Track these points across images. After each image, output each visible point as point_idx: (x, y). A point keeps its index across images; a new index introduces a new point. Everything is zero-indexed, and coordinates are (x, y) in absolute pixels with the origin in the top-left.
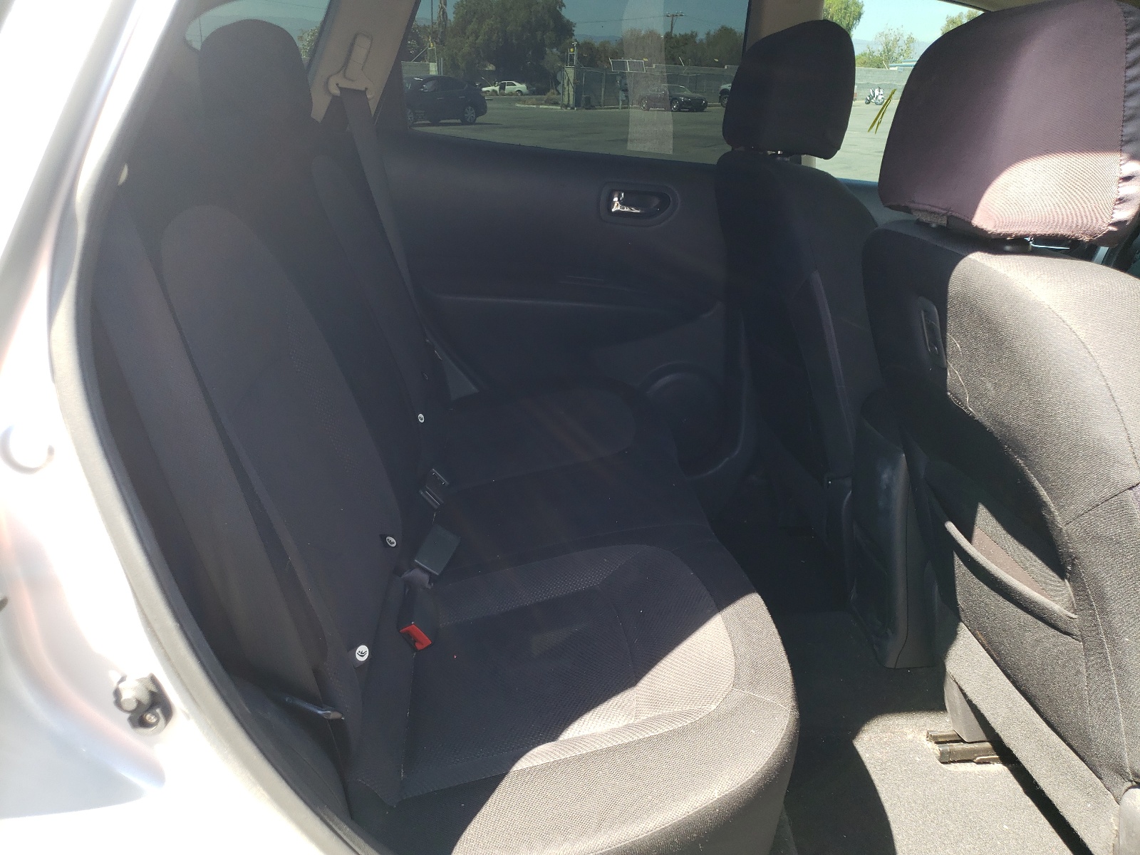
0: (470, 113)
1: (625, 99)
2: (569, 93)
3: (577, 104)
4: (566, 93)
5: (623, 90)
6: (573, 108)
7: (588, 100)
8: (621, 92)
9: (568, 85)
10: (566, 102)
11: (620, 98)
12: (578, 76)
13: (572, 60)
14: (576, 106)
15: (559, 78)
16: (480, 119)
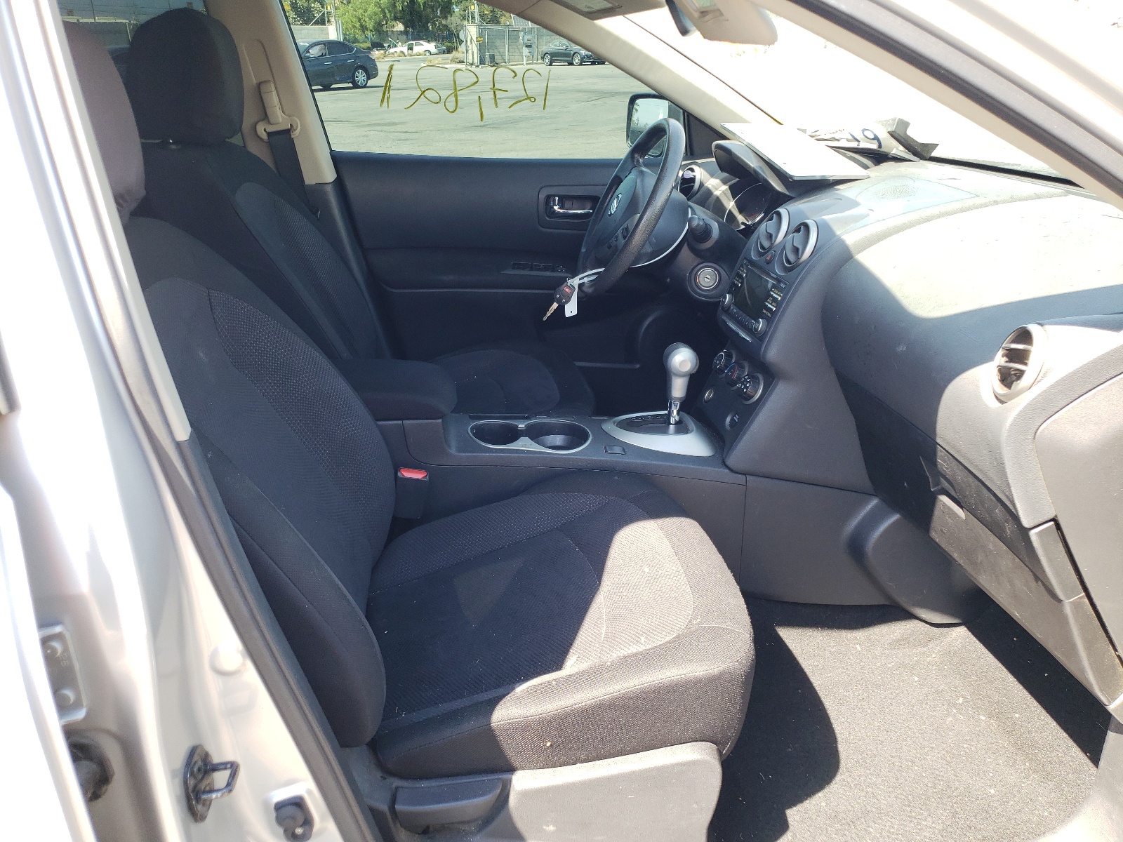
0: (361, 77)
1: (529, 54)
2: (473, 53)
3: (482, 62)
4: (470, 51)
5: (526, 46)
6: (478, 66)
7: (492, 57)
8: (524, 48)
9: (471, 43)
10: (471, 62)
11: (524, 55)
12: (480, 34)
13: (473, 18)
14: (480, 64)
15: (461, 36)
16: (370, 83)
